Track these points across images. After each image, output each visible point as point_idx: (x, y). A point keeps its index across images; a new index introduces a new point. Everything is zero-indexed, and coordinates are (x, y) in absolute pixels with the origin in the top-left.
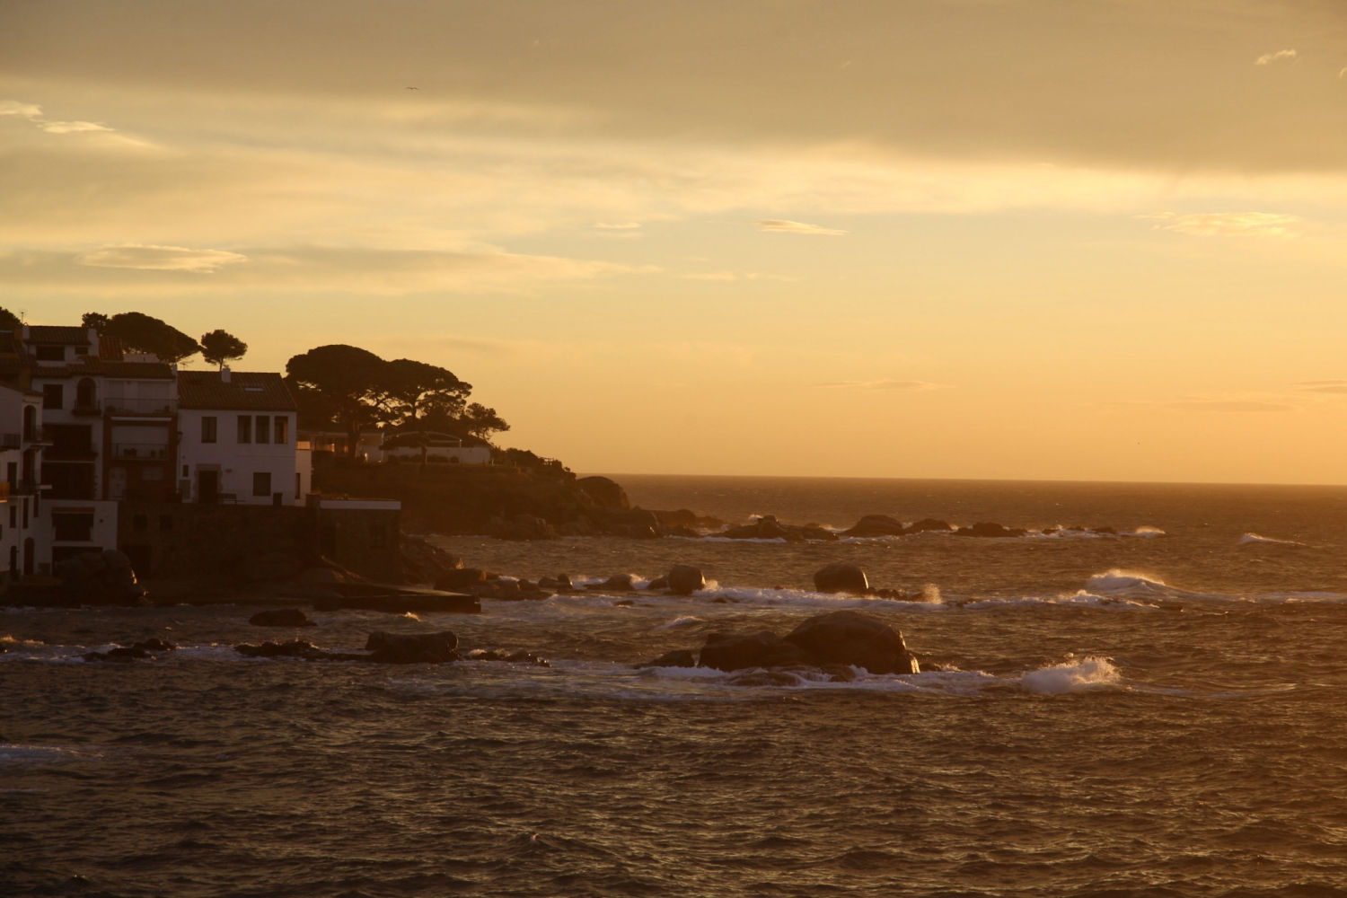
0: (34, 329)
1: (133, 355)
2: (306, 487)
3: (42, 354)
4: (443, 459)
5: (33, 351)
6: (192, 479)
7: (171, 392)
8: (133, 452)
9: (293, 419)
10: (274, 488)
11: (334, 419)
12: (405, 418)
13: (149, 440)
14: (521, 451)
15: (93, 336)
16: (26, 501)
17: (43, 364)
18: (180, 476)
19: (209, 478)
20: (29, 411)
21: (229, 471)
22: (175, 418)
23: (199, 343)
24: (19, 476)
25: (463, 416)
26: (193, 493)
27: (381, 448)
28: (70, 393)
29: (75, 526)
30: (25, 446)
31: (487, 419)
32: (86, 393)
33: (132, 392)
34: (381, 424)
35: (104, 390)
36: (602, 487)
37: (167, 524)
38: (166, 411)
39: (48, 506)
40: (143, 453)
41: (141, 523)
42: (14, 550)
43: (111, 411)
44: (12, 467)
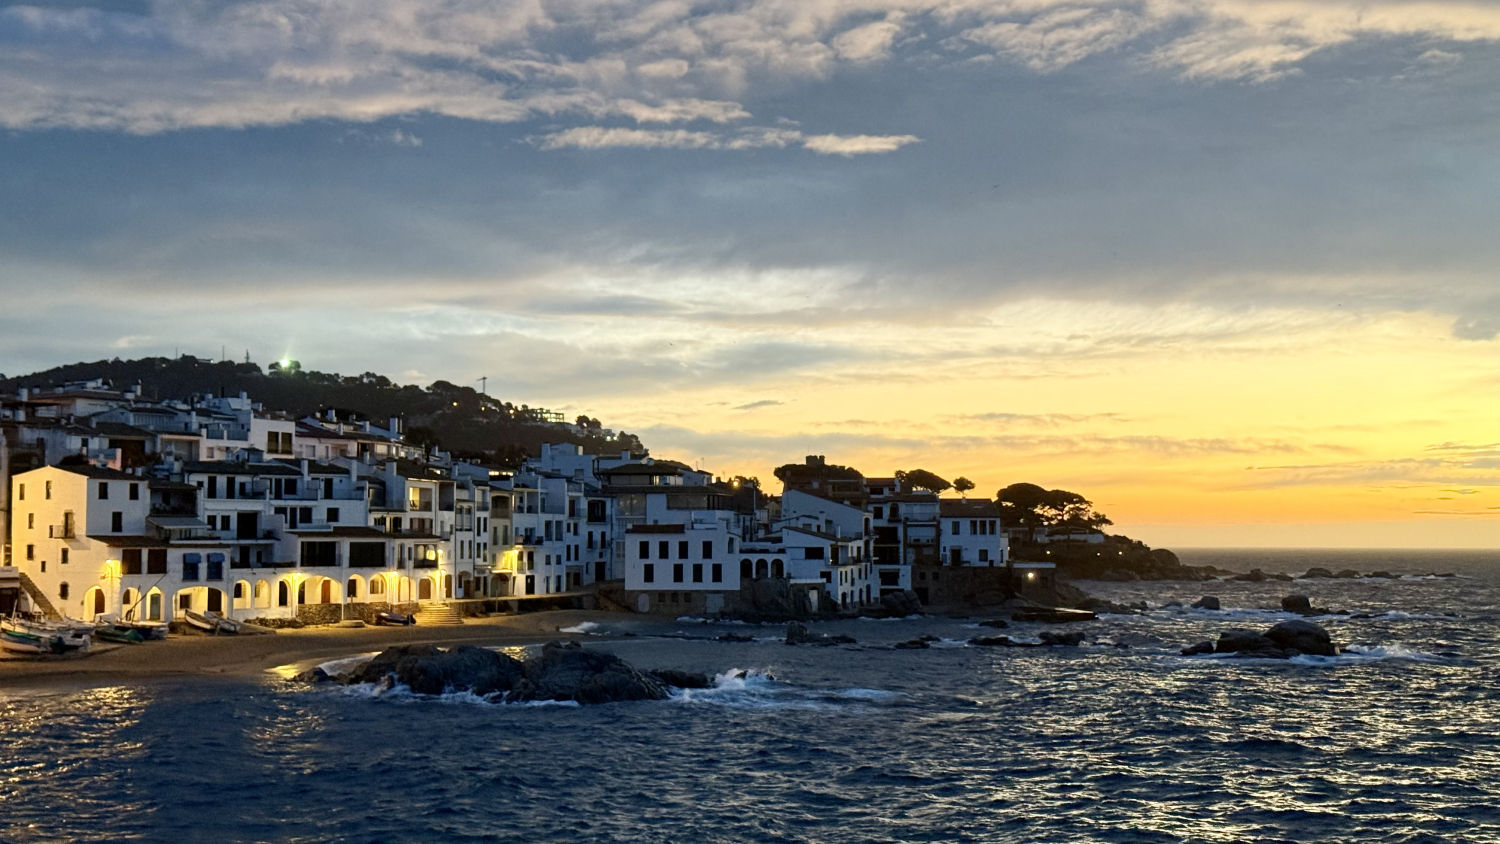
0: (868, 480)
1: (918, 489)
2: (1006, 557)
3: (874, 491)
4: (1079, 541)
5: (868, 490)
6: (948, 553)
7: (937, 509)
8: (918, 540)
9: (998, 522)
10: (990, 558)
11: (1022, 521)
12: (1059, 520)
13: (926, 534)
14: (1120, 536)
15: (897, 482)
16: (866, 566)
17: (873, 496)
18: (942, 552)
19: (956, 553)
20: (867, 520)
21: (966, 549)
22: (939, 522)
23: (952, 484)
24: (862, 553)
25: (1089, 518)
26: (949, 561)
27: (1047, 536)
28: (886, 511)
29: (890, 578)
30: (865, 538)
31: (1101, 519)
32: (894, 511)
33: (917, 511)
34: (1046, 523)
35: (903, 509)
36: (1165, 555)
37: (936, 576)
38: (934, 519)
39: (877, 568)
40: (923, 541)
41: (923, 576)
42: (861, 591)
43: (907, 519)
44: (859, 548)
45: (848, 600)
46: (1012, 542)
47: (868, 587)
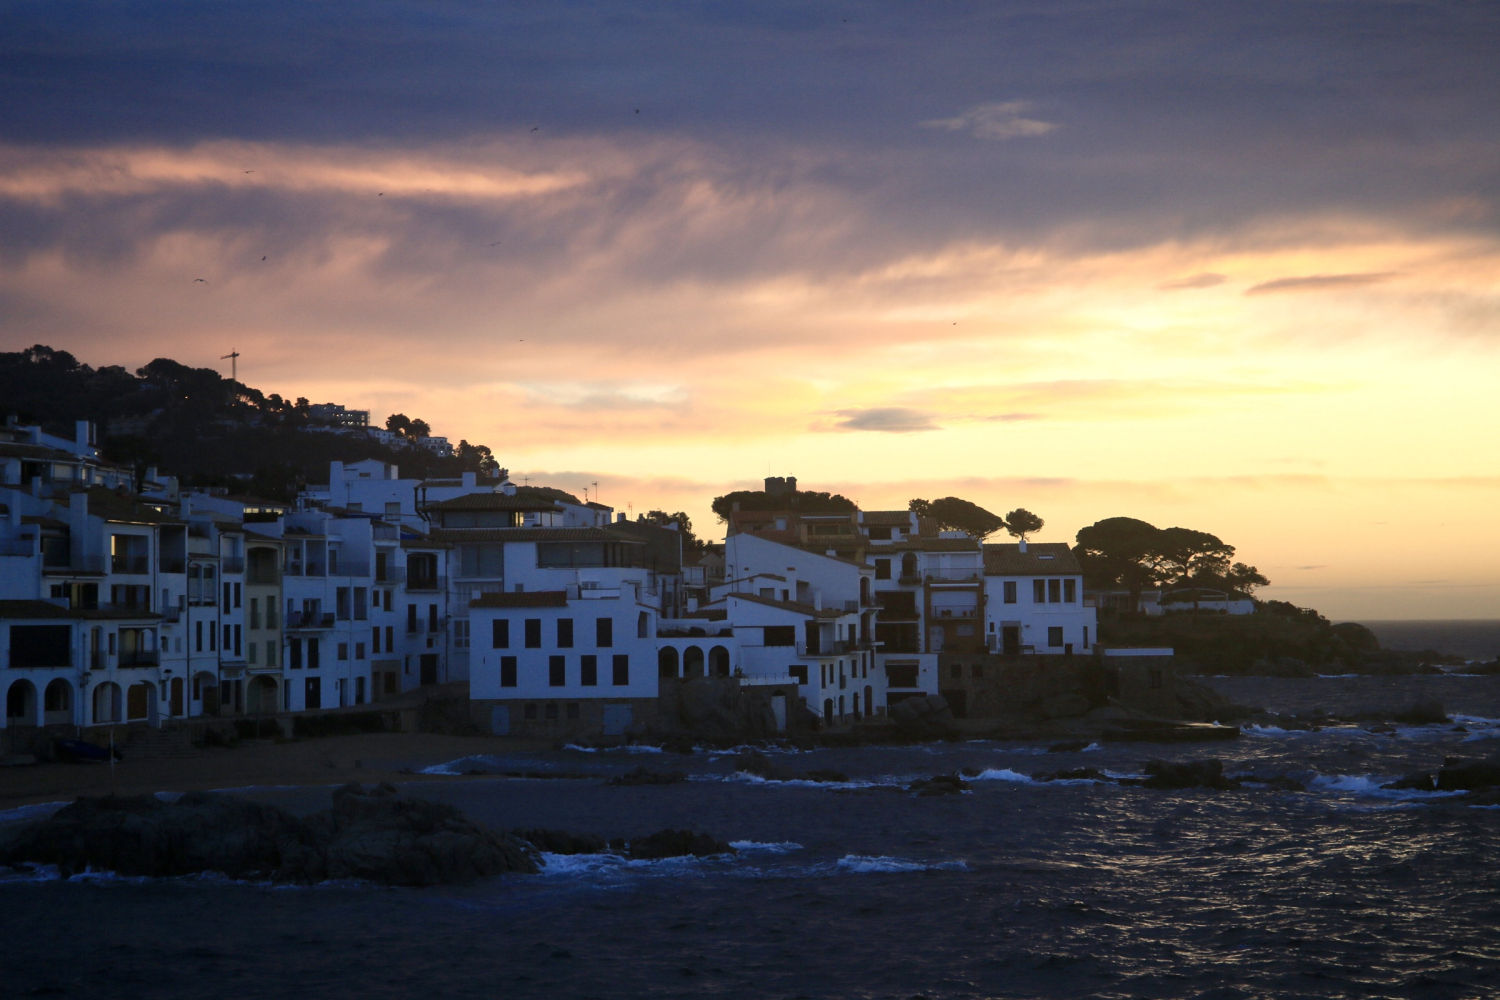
0: (867, 515)
1: (949, 532)
2: (1093, 637)
3: (874, 535)
4: (1213, 611)
5: (866, 532)
6: (998, 633)
7: (978, 562)
8: (949, 613)
9: (1079, 581)
10: (1066, 640)
11: (1118, 580)
12: (1180, 578)
13: (962, 603)
14: (1280, 603)
15: (913, 519)
16: (864, 656)
17: (875, 542)
18: (987, 632)
19: (1011, 632)
20: (864, 582)
21: (1028, 626)
22: (982, 584)
23: (1004, 520)
24: (858, 635)
25: (1229, 574)
26: (998, 646)
27: (1158, 604)
28: (896, 566)
29: (902, 675)
30: (862, 610)
31: (1249, 576)
32: (909, 566)
33: (947, 565)
34: (1158, 583)
35: (923, 563)
36: (1355, 634)
37: (978, 672)
38: (974, 578)
39: (881, 659)
40: (957, 613)
41: (956, 671)
42: (856, 696)
43: (930, 579)
44: (852, 628)
45: (836, 712)
46: (1101, 614)
47: (868, 690)
